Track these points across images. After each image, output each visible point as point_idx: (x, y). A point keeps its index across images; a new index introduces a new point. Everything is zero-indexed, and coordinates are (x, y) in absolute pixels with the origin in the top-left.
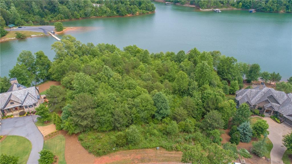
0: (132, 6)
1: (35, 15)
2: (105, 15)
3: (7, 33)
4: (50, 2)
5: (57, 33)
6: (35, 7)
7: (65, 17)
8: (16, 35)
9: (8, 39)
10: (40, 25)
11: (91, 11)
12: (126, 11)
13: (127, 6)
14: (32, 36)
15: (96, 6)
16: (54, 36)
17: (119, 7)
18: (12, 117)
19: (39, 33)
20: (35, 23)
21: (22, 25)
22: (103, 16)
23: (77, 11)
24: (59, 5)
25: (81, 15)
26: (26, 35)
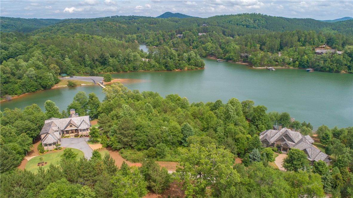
0: (181, 61)
1: (86, 67)
2: (153, 69)
3: (60, 81)
4: (101, 56)
5: (105, 83)
6: (87, 60)
7: (114, 70)
8: (68, 83)
9: (60, 86)
10: (90, 75)
11: (140, 65)
12: (174, 66)
13: (175, 61)
14: (82, 85)
15: (145, 61)
16: (102, 86)
17: (167, 62)
18: (69, 137)
19: (89, 82)
20: (86, 74)
21: (74, 75)
22: (150, 70)
23: (126, 64)
24: (109, 58)
25: (129, 68)
26: (77, 84)
